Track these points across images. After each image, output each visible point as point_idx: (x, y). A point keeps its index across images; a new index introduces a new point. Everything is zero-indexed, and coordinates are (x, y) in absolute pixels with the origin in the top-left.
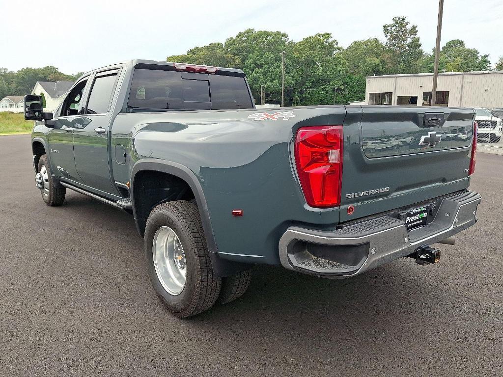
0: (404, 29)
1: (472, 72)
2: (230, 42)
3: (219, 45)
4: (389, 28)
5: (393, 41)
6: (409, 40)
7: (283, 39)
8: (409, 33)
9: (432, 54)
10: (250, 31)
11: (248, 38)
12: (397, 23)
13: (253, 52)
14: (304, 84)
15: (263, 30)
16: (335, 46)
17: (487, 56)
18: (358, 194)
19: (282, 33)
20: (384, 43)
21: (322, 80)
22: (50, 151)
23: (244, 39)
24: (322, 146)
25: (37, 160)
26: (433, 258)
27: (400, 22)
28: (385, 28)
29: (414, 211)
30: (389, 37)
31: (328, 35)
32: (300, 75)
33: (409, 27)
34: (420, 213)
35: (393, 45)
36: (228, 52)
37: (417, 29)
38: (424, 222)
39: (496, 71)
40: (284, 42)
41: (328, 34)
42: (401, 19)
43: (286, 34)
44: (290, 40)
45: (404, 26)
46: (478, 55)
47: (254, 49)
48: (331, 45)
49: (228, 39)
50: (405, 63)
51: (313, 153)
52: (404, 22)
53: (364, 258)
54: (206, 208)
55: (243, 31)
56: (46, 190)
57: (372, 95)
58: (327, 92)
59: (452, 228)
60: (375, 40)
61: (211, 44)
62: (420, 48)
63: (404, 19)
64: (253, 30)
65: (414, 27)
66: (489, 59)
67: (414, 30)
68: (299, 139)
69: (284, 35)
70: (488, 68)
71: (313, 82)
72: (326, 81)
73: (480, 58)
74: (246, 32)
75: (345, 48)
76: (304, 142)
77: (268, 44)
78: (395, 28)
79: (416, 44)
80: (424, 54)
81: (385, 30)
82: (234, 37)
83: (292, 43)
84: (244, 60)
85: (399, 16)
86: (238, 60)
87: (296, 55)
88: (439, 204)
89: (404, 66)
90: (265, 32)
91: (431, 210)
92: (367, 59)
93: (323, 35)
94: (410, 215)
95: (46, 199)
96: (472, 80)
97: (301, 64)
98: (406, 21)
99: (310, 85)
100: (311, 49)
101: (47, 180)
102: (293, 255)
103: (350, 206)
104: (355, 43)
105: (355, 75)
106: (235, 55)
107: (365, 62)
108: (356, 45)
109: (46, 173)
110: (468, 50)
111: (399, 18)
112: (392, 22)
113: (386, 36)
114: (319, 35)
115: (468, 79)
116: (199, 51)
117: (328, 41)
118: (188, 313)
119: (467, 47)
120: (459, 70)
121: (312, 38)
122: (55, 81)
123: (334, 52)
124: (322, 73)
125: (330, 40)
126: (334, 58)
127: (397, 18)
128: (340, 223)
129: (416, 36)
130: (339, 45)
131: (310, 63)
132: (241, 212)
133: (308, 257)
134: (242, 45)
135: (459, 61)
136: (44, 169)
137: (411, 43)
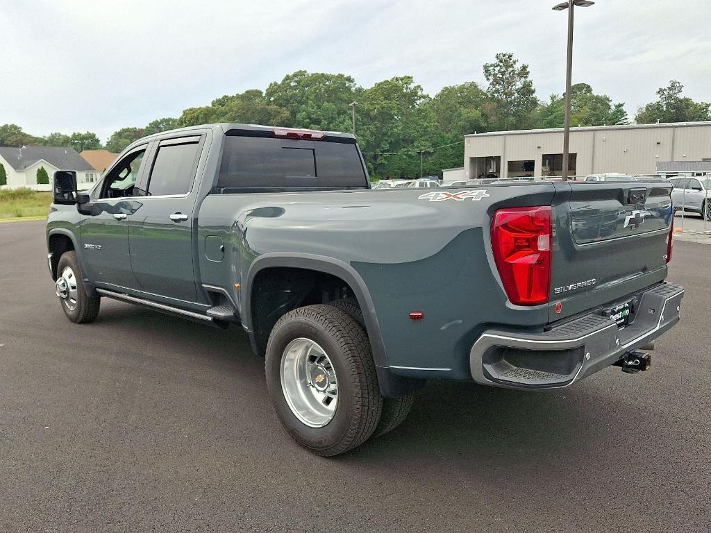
0: (511, 69)
1: (604, 127)
2: (273, 90)
3: (257, 93)
4: (491, 68)
5: (497, 87)
6: (519, 85)
7: (347, 85)
8: (519, 74)
9: (549, 104)
10: (301, 73)
11: (298, 82)
12: (501, 61)
13: (306, 103)
14: (378, 146)
15: (320, 72)
16: (420, 93)
17: (622, 105)
18: (566, 288)
19: (345, 76)
20: (485, 90)
21: (403, 141)
22: (82, 246)
23: (293, 84)
24: (528, 231)
25: (55, 261)
26: (643, 364)
27: (506, 61)
28: (486, 68)
29: (618, 308)
30: (491, 81)
31: (408, 79)
32: (372, 134)
33: (518, 67)
34: (622, 310)
35: (497, 91)
36: (271, 101)
37: (528, 70)
38: (626, 322)
39: (635, 125)
40: (349, 89)
41: (409, 77)
42: (507, 57)
43: (352, 78)
44: (356, 86)
45: (512, 66)
46: (610, 104)
47: (307, 98)
48: (414, 93)
49: (271, 84)
50: (514, 115)
51: (516, 240)
52: (511, 61)
53: (578, 365)
54: (373, 311)
55: (291, 74)
56: (72, 301)
57: (473, 160)
58: (411, 157)
59: (657, 328)
60: (474, 86)
61: (247, 92)
62: (534, 95)
63: (510, 56)
64: (305, 72)
65: (524, 68)
66: (624, 108)
67: (524, 72)
68: (497, 223)
69: (349, 79)
70: (625, 121)
71: (390, 143)
72: (409, 141)
73: (613, 108)
74: (295, 75)
75: (432, 96)
76: (505, 226)
77: (326, 91)
78: (498, 68)
79: (527, 90)
80: (539, 102)
81: (486, 71)
82: (279, 82)
83: (359, 90)
84: (294, 113)
85: (504, 53)
86: (286, 113)
87: (366, 106)
88: (639, 299)
89: (512, 119)
90: (323, 74)
91: (633, 307)
92: (464, 111)
93: (402, 79)
94: (614, 313)
95: (70, 313)
96: (606, 137)
97: (373, 119)
98: (513, 59)
99: (387, 147)
100: (386, 98)
101: (74, 288)
102: (490, 366)
103: (558, 303)
104: (446, 89)
105: (447, 133)
106: (281, 106)
107: (460, 115)
108: (447, 93)
109: (73, 277)
110: (597, 97)
111: (504, 56)
112: (495, 61)
113: (488, 79)
114: (397, 79)
115: (601, 136)
116: (230, 101)
117: (409, 86)
118: (341, 448)
119: (595, 93)
120: (586, 124)
121: (386, 82)
122: (17, 146)
123: (418, 102)
124: (402, 130)
125: (412, 86)
126: (418, 110)
127: (501, 55)
128: (548, 324)
129: (528, 79)
130: (425, 93)
131: (386, 116)
132: (421, 314)
133: (507, 368)
134: (289, 93)
135: (586, 111)
136: (68, 271)
137: (522, 88)
